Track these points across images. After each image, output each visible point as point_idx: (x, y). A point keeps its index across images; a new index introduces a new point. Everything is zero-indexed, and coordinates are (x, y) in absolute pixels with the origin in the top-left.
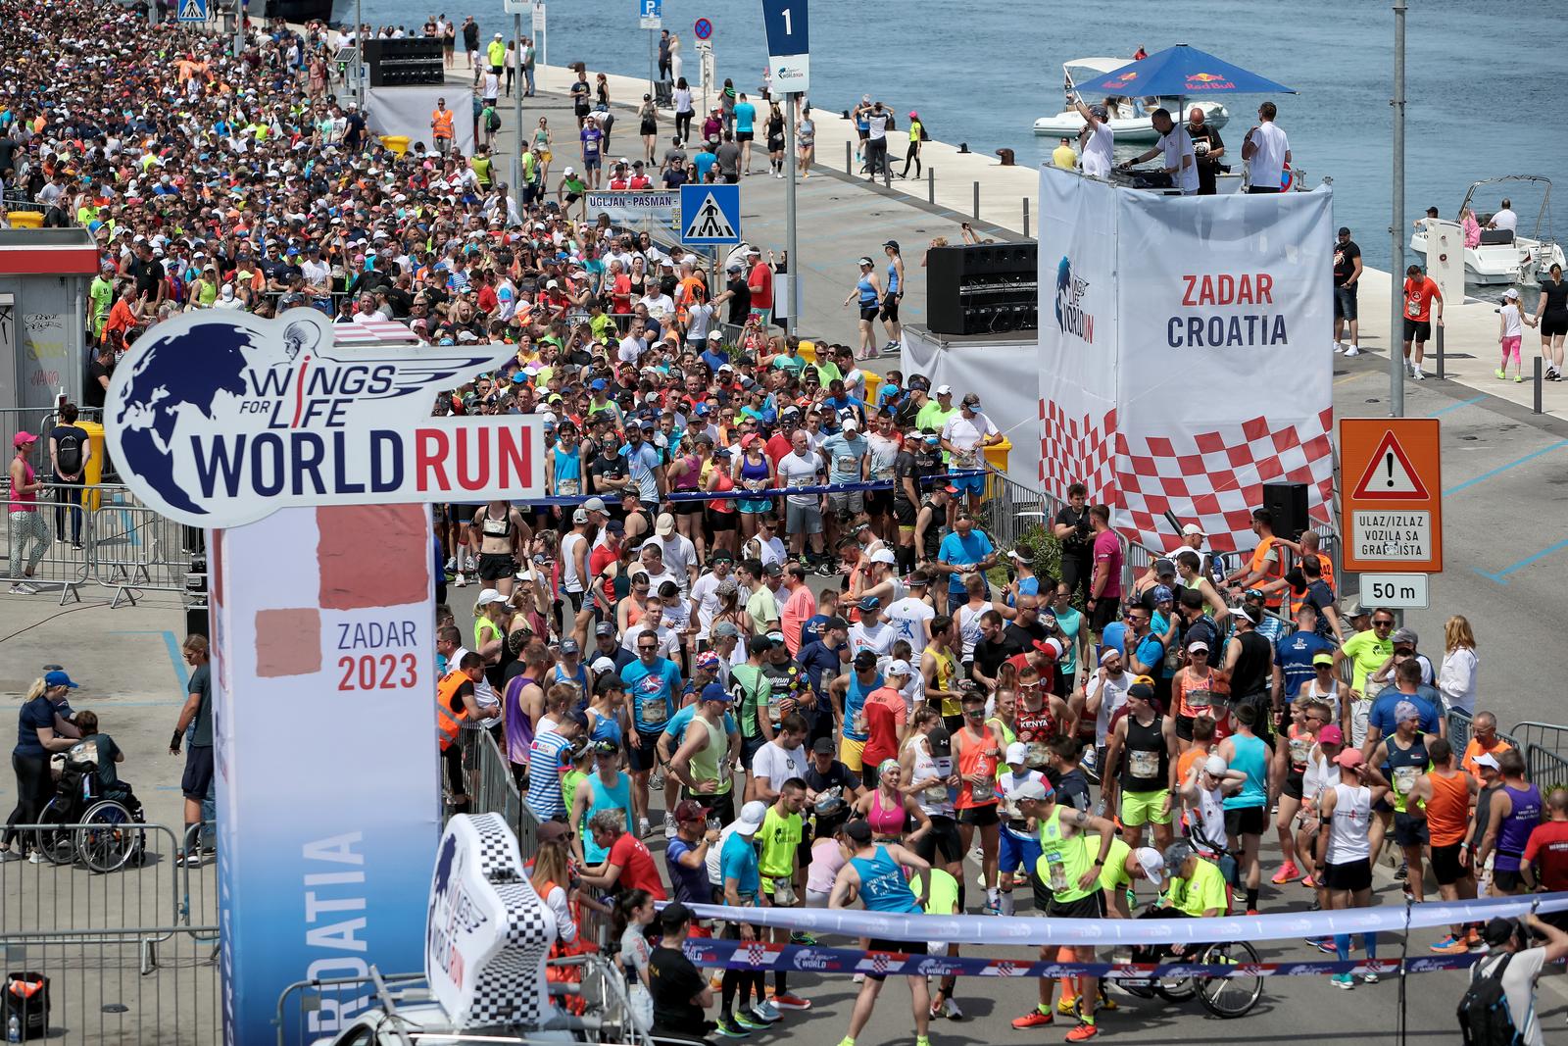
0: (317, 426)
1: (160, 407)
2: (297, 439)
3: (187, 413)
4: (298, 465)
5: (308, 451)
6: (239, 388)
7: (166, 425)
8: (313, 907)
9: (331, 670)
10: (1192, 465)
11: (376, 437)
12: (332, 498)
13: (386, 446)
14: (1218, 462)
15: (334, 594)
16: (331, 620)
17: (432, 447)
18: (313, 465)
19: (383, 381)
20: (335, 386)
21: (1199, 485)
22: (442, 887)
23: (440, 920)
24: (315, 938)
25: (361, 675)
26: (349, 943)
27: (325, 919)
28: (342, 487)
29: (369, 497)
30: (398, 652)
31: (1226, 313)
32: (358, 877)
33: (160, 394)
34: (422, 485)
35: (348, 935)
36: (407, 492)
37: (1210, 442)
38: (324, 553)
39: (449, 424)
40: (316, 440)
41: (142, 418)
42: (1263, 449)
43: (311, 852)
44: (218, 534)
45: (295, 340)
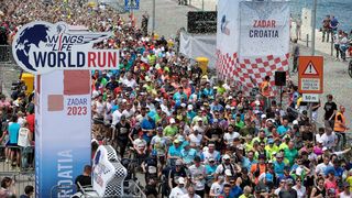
0: (64, 50)
1: (26, 44)
2: (59, 53)
3: (33, 46)
4: (59, 59)
5: (62, 56)
6: (45, 41)
7: (27, 49)
8: (60, 167)
9: (66, 110)
10: (254, 66)
11: (78, 53)
12: (67, 68)
13: (81, 56)
14: (260, 65)
15: (67, 92)
16: (66, 98)
17: (92, 56)
18: (63, 60)
19: (80, 40)
20: (69, 41)
21: (256, 71)
22: (97, 163)
23: (96, 171)
24: (60, 175)
25: (73, 111)
26: (68, 176)
27: (62, 170)
28: (70, 65)
29: (76, 68)
30: (82, 106)
31: (264, 29)
32: (71, 160)
33: (26, 41)
34: (89, 65)
35: (68, 174)
36: (86, 67)
37: (259, 60)
38: (65, 81)
39: (96, 51)
40: (64, 54)
41: (22, 47)
42: (272, 63)
43: (60, 154)
44: (39, 76)
45: (59, 29)
